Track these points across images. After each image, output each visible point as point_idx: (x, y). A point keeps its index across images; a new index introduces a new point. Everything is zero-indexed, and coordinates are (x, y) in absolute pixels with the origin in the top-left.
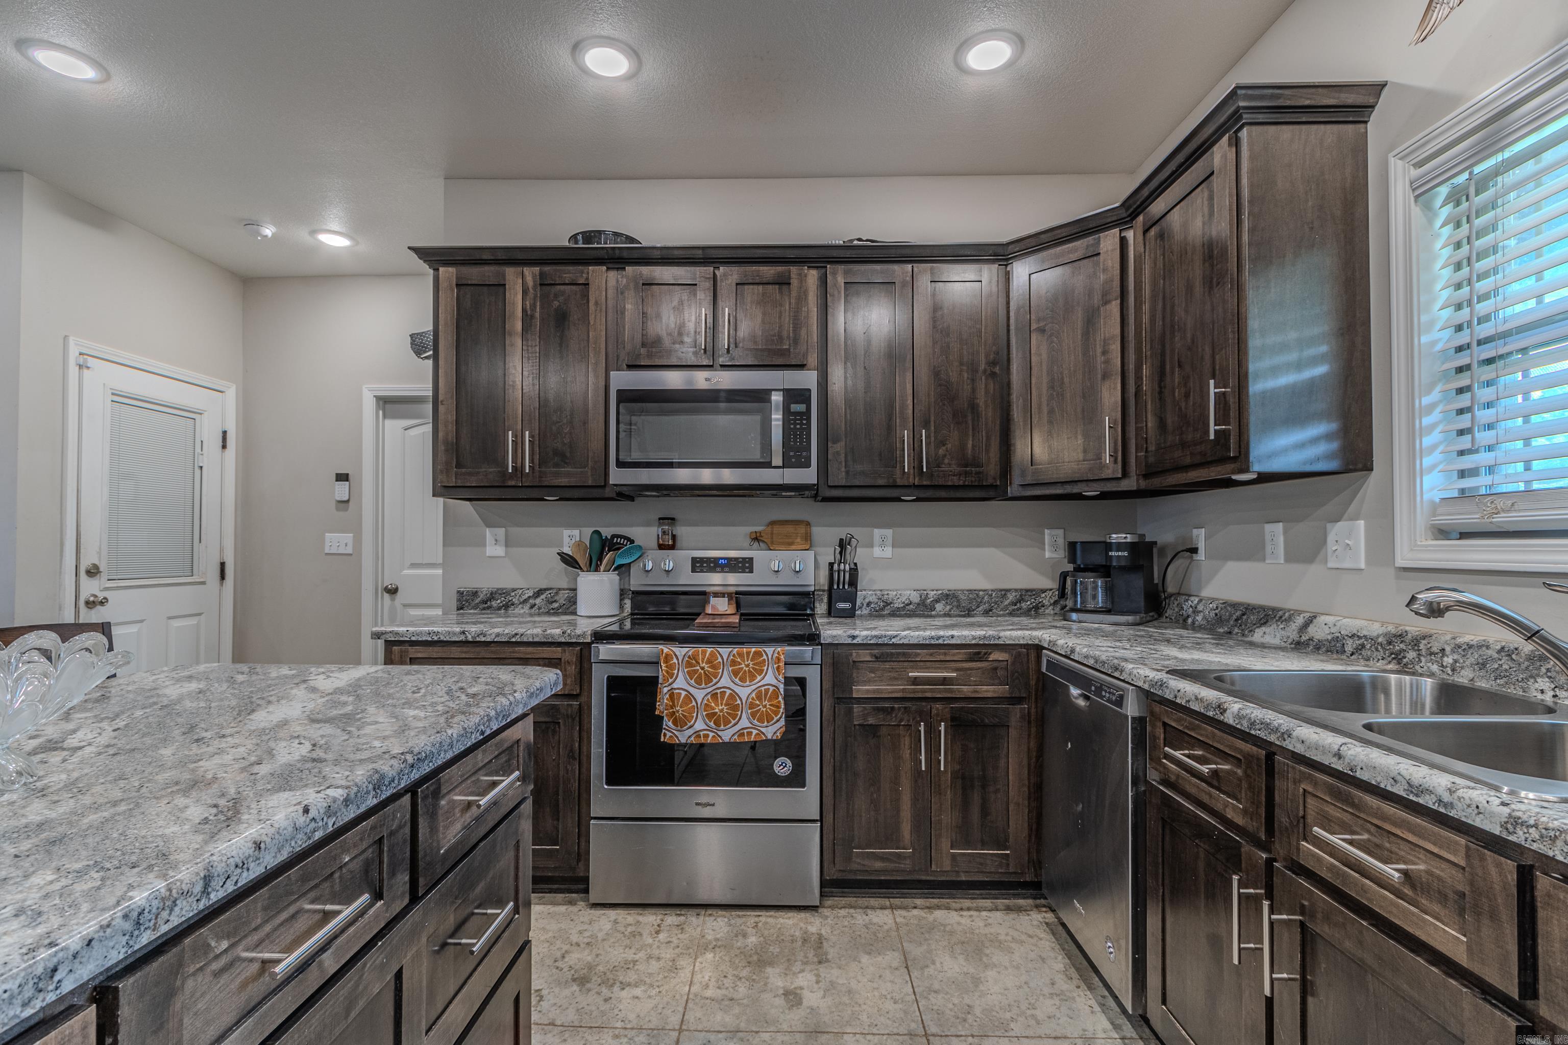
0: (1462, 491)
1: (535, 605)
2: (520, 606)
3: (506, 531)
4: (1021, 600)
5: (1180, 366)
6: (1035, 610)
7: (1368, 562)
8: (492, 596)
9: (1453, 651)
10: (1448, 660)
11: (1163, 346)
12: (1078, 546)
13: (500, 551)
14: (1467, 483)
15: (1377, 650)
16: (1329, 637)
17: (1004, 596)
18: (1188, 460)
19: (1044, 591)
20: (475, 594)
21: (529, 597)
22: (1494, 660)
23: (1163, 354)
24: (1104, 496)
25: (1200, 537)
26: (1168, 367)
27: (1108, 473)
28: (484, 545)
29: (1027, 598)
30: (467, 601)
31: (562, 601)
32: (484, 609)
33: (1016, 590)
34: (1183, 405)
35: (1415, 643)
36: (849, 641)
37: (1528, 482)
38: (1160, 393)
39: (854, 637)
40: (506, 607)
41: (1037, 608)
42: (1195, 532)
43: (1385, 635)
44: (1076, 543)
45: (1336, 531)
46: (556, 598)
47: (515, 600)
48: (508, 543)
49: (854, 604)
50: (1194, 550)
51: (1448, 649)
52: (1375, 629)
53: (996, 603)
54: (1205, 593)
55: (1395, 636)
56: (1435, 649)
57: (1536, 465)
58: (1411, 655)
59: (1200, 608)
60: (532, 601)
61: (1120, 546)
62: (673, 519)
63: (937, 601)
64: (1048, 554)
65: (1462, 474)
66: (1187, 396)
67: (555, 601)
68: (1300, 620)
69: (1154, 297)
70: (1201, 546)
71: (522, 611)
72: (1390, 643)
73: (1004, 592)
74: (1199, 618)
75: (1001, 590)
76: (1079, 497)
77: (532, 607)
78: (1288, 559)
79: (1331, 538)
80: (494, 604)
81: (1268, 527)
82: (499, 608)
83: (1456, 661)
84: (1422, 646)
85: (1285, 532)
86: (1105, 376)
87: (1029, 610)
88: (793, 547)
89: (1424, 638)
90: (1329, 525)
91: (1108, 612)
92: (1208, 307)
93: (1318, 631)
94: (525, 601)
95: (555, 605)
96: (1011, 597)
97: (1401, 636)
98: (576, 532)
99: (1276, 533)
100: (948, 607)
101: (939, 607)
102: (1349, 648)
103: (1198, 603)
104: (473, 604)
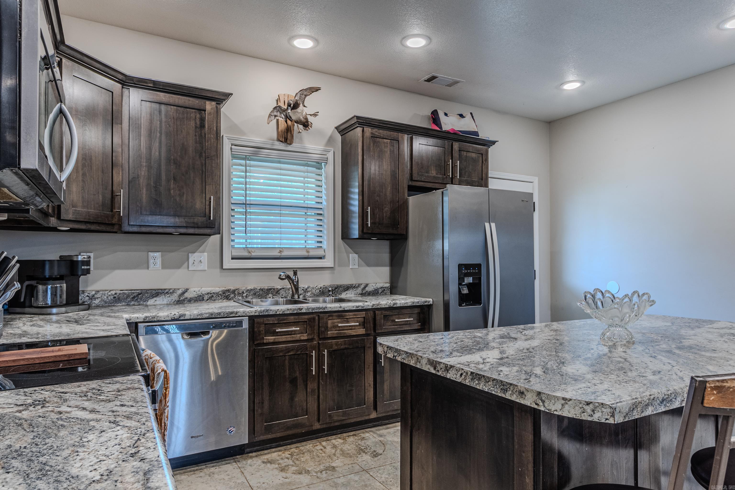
7: (208, 267)
9: (246, 292)
10: (245, 295)
15: (219, 296)
16: (196, 296)
22: (258, 292)
23: (159, 169)
35: (234, 292)
37: (246, 245)
43: (222, 291)
45: (193, 257)
51: (245, 291)
52: (217, 290)
54: (95, 288)
55: (226, 291)
56: (240, 292)
57: (248, 241)
58: (232, 295)
59: (97, 296)
68: (179, 292)
70: (93, 262)
72: (224, 293)
74: (97, 302)
78: (164, 268)
79: (191, 259)
81: (151, 254)
83: (247, 295)
84: (236, 292)
85: (162, 256)
89: (237, 290)
90: (190, 255)
93: (189, 295)
97: (228, 291)
99: (154, 257)
103: (95, 294)
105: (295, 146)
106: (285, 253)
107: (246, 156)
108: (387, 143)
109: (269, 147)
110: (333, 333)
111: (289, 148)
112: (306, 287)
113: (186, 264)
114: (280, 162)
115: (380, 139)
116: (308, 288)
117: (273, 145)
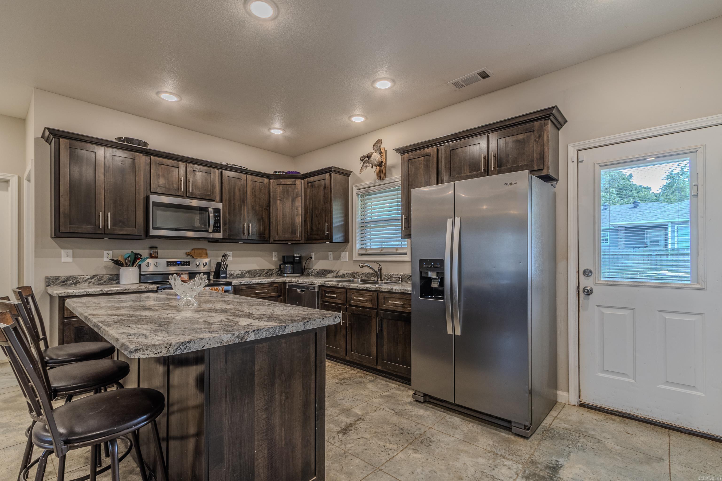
0: (362, 247)
1: (91, 282)
2: (83, 283)
3: (73, 252)
4: (268, 272)
5: (317, 217)
6: (271, 275)
7: (348, 260)
8: (68, 279)
10: (361, 276)
11: (312, 211)
12: (286, 257)
13: (70, 260)
14: (363, 246)
17: (264, 271)
18: (319, 238)
19: (273, 269)
20: (57, 278)
21: (88, 279)
23: (312, 213)
24: (292, 244)
25: (313, 255)
26: (314, 216)
27: (298, 239)
28: (61, 257)
29: (269, 271)
30: (52, 282)
31: (105, 280)
32: (63, 285)
33: (266, 269)
34: (318, 226)
36: (240, 284)
37: (370, 247)
38: (311, 222)
39: (241, 283)
40: (76, 283)
41: (272, 274)
42: (311, 253)
44: (285, 256)
45: (343, 254)
46: (102, 278)
47: (81, 281)
48: (74, 256)
49: (227, 275)
50: (311, 258)
52: (350, 272)
53: (261, 273)
54: (314, 268)
57: (371, 244)
59: (313, 271)
60: (89, 280)
61: (297, 257)
62: (157, 247)
63: (246, 273)
64: (274, 259)
65: (362, 244)
66: (319, 224)
67: (102, 280)
68: (336, 272)
69: (310, 199)
70: (313, 257)
71: (84, 285)
73: (264, 270)
74: (313, 274)
75: (263, 270)
76: (287, 244)
77: (90, 283)
78: (333, 260)
79: (342, 255)
80: (69, 282)
81: (329, 253)
82: (72, 284)
85: (333, 254)
86: (297, 215)
87: (270, 275)
88: (202, 257)
90: (341, 253)
91: (293, 274)
92: (324, 207)
93: (340, 274)
94: (86, 281)
95: (102, 282)
96: (265, 271)
97: (354, 273)
98: (111, 252)
99: (331, 254)
100: (249, 275)
101: (246, 275)
102: (345, 276)
104: (56, 283)
105: (387, 180)
106: (384, 251)
107: (364, 194)
108: (421, 160)
109: (373, 185)
110: (354, 303)
111: (384, 182)
112: (392, 274)
113: (340, 259)
114: (382, 193)
115: (416, 159)
116: (393, 274)
117: (375, 183)
